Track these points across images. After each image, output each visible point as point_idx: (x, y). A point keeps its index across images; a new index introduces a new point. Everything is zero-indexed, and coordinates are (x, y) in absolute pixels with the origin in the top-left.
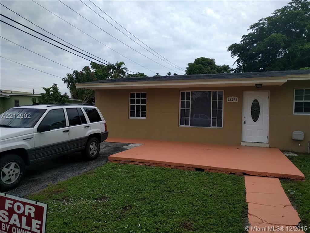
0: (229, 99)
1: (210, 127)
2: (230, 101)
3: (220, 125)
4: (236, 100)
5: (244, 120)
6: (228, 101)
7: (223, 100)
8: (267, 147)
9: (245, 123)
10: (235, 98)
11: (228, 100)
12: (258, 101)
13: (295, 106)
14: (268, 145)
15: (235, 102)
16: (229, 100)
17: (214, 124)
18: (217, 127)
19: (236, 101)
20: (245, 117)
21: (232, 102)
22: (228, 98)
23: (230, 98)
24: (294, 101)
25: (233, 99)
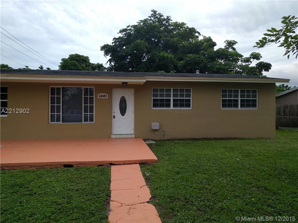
0: (99, 95)
1: (82, 122)
2: (100, 98)
3: (91, 120)
4: (106, 96)
5: (113, 114)
6: (98, 98)
7: (94, 96)
8: (133, 138)
9: (114, 117)
10: (105, 94)
11: (98, 96)
12: (125, 98)
13: (153, 102)
14: (134, 136)
15: (105, 98)
16: (99, 97)
17: (86, 120)
18: (89, 122)
19: (106, 97)
20: (114, 112)
21: (102, 98)
22: (98, 95)
23: (100, 94)
24: (153, 98)
25: (103, 95)
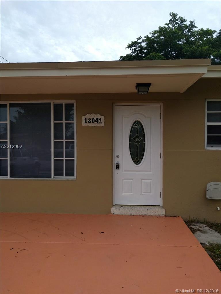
0: (86, 119)
2: (88, 124)
4: (99, 121)
5: (116, 161)
6: (84, 124)
7: (75, 122)
8: (160, 216)
9: (118, 167)
10: (98, 116)
11: (84, 121)
12: (141, 124)
13: (208, 133)
14: (162, 212)
15: (99, 125)
16: (86, 122)
18: (64, 178)
19: (101, 123)
20: (118, 156)
21: (92, 125)
22: (84, 117)
23: (88, 116)
24: (207, 124)
25: (93, 119)
